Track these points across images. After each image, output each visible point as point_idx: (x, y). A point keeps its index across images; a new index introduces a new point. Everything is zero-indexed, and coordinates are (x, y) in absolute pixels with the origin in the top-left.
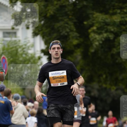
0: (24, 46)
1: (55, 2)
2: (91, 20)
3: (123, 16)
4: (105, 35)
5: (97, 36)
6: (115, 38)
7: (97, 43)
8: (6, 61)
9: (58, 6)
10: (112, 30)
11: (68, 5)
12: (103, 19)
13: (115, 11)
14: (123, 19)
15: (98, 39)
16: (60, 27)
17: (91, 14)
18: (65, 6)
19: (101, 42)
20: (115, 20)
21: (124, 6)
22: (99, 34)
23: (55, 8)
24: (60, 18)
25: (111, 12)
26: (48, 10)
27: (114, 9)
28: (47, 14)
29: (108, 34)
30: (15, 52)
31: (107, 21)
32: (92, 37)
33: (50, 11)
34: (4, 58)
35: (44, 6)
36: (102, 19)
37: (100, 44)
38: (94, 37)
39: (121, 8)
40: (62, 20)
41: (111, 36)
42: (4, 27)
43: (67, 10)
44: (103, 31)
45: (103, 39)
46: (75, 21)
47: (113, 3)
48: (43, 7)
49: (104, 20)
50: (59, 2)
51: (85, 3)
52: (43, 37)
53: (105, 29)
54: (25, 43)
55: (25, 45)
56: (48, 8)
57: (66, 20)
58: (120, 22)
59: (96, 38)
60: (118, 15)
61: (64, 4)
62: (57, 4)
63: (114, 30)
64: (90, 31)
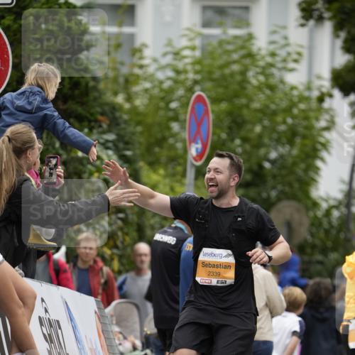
0: (269, 59)
8: (207, 112)
30: (238, 78)
34: (199, 98)
52: (338, 27)
54: (272, 47)
55: (273, 55)
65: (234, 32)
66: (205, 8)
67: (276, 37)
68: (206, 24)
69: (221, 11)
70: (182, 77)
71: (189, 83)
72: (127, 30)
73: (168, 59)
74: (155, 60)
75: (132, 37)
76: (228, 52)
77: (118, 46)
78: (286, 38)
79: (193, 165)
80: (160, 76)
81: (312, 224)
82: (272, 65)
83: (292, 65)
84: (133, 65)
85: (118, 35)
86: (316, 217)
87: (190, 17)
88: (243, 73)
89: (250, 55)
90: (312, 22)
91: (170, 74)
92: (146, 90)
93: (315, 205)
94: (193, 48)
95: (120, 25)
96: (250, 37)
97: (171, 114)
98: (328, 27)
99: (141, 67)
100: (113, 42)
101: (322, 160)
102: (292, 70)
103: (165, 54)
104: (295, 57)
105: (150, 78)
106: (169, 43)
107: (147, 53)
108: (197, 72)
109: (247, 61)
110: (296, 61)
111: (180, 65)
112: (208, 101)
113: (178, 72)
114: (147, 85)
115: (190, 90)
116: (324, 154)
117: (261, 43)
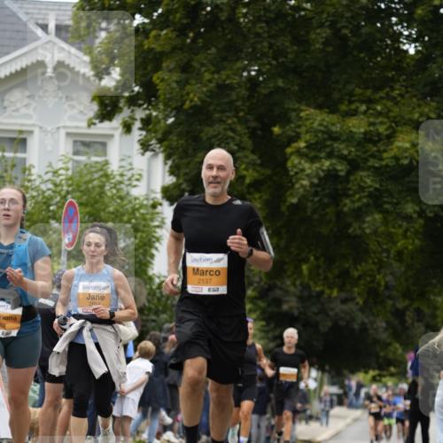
0: (118, 178)
1: (207, 76)
2: (293, 125)
3: (372, 120)
4: (327, 164)
5: (307, 165)
6: (349, 173)
7: (305, 182)
8: (76, 213)
9: (212, 85)
10: (345, 152)
11: (239, 84)
12: (325, 123)
13: (353, 107)
14: (372, 128)
15: (308, 171)
16: (214, 137)
17: (294, 110)
18: (230, 87)
19: (316, 181)
20: (354, 130)
21: (377, 96)
22: (313, 160)
23: (205, 89)
24: (217, 115)
25: (344, 107)
26: (188, 94)
27: (351, 102)
28: (183, 104)
29: (334, 161)
30: (98, 190)
31: (334, 129)
32: (294, 166)
33: (191, 95)
34: (71, 204)
35: (177, 82)
36: (321, 125)
37: (312, 185)
38: (301, 167)
39: (369, 101)
40: (221, 121)
41: (342, 168)
42: (77, 127)
43: (234, 96)
44: (323, 155)
45: (322, 174)
46: (253, 124)
47: (350, 87)
48: (174, 85)
49: (326, 127)
50: (216, 76)
51: (280, 83)
52: (168, 157)
53: (328, 150)
55: (122, 175)
56: (188, 88)
57: (230, 121)
58: (365, 133)
59: (303, 170)
60: (362, 117)
61: (228, 82)
62: (210, 81)
63: (350, 152)
64: (289, 150)
65: (94, 159)
66: (75, 142)
67: (124, 163)
68: (76, 153)
69: (85, 144)
70: (59, 189)
71: (63, 193)
72: (20, 155)
73: (49, 176)
74: (40, 176)
75: (24, 160)
76: (92, 173)
77: (14, 166)
78: (131, 164)
79: (65, 250)
80: (43, 187)
81: (149, 294)
82: (121, 183)
83: (135, 183)
84: (24, 180)
85: (14, 158)
86: (151, 288)
87: (65, 147)
88: (102, 187)
89: (106, 176)
90: (148, 154)
91: (50, 186)
92: (33, 197)
93: (151, 279)
94: (67, 169)
95: (16, 152)
96: (107, 163)
97: (51, 214)
98: (161, 157)
99: (29, 181)
100: (10, 163)
101: (156, 249)
102: (135, 186)
103: (47, 173)
104: (138, 177)
105: (36, 189)
106: (50, 165)
107: (34, 171)
108: (69, 186)
109: (104, 179)
110: (138, 180)
111: (58, 181)
112: (77, 205)
113: (56, 185)
114: (35, 194)
115: (64, 198)
116: (157, 245)
117: (114, 167)
